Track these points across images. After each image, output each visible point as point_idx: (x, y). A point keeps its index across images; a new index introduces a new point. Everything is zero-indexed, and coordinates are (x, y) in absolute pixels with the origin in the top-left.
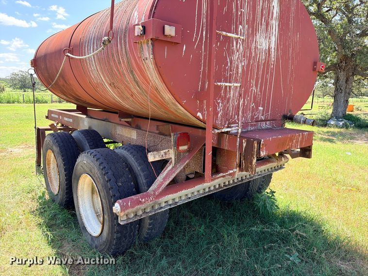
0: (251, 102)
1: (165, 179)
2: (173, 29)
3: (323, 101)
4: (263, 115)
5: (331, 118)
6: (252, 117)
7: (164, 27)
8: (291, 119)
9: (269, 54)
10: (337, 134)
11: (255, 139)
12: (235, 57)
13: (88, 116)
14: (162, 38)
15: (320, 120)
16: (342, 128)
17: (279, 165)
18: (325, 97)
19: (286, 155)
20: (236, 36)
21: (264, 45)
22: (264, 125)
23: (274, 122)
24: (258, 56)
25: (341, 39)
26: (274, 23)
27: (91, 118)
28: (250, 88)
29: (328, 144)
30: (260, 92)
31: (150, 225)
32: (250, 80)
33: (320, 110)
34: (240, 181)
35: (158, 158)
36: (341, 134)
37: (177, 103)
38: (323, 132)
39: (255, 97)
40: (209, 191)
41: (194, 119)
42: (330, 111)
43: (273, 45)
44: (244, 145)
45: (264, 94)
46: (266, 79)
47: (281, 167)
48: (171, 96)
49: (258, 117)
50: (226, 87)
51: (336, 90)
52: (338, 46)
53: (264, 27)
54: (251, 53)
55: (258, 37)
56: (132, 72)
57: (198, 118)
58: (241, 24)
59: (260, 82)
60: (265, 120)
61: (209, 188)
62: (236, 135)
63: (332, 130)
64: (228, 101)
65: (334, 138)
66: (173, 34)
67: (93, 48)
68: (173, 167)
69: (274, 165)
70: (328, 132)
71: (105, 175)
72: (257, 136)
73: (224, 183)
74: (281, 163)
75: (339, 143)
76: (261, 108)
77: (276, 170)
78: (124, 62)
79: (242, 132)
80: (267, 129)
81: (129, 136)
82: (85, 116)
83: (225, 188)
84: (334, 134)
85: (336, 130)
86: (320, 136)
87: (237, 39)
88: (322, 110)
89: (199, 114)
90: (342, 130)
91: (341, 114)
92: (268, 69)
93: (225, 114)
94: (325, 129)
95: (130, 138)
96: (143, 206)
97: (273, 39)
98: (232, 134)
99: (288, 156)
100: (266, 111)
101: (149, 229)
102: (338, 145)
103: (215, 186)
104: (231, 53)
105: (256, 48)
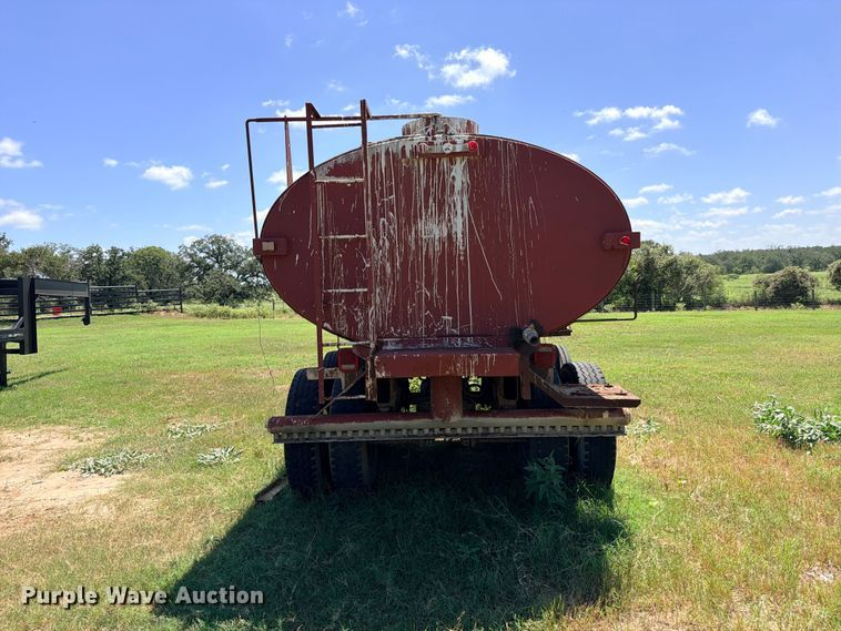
0: (420, 308)
2: (271, 244)
4: (455, 328)
6: (430, 331)
7: (261, 245)
9: (451, 243)
12: (377, 256)
17: (591, 425)
21: (436, 232)
22: (459, 343)
23: (485, 338)
24: (424, 250)
26: (459, 199)
28: (414, 290)
30: (439, 294)
32: (413, 281)
39: (429, 303)
43: (459, 229)
45: (452, 298)
46: (452, 279)
49: (443, 331)
53: (433, 209)
54: (407, 247)
55: (421, 225)
59: (436, 280)
60: (463, 336)
66: (272, 248)
76: (447, 318)
80: (468, 348)
89: (327, 325)
92: (452, 262)
96: (292, 428)
97: (459, 220)
100: (461, 321)
104: (367, 253)
105: (418, 239)
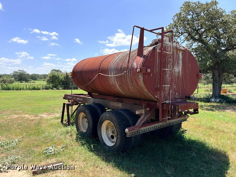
1: (141, 121)
2: (150, 70)
3: (208, 87)
4: (178, 96)
5: (212, 97)
6: (174, 97)
7: (147, 70)
8: (189, 98)
9: (179, 73)
10: (215, 106)
11: (176, 105)
12: (167, 76)
13: (92, 97)
14: (146, 73)
15: (205, 98)
16: (218, 103)
17: (185, 119)
18: (209, 84)
19: (188, 114)
20: (168, 69)
21: (177, 70)
22: (178, 100)
23: (182, 99)
24: (175, 74)
25: (214, 53)
26: (181, 62)
27: (94, 98)
29: (211, 112)
30: (176, 88)
31: (134, 141)
32: (173, 83)
33: (206, 93)
34: (168, 125)
35: (139, 113)
36: (218, 106)
37: (149, 93)
38: (207, 105)
39: (174, 90)
40: (157, 128)
41: (154, 98)
42: (211, 93)
43: (180, 70)
44: (173, 107)
45: (178, 89)
46: (178, 83)
47: (185, 120)
48: (147, 90)
49: (176, 97)
50: (164, 87)
51: (214, 81)
52: (212, 57)
53: (177, 64)
54: (172, 74)
55: (175, 68)
56: (132, 82)
57: (155, 98)
58: (169, 64)
59: (176, 84)
60: (179, 98)
61: (157, 127)
62: (169, 104)
63: (213, 104)
64: (165, 91)
65: (213, 109)
66: (150, 71)
67: (114, 73)
68: (144, 117)
69: (182, 118)
70: (210, 106)
71: (118, 119)
72: (177, 104)
73: (162, 125)
74: (186, 118)
75: (217, 111)
76: (177, 94)
77: (184, 121)
78: (129, 79)
79: (171, 103)
80: (180, 102)
81: (117, 106)
82: (91, 97)
83: (163, 127)
84: (213, 106)
85: (215, 104)
86: (206, 107)
87: (168, 70)
88: (207, 93)
89: (156, 96)
90: (218, 104)
91: (217, 95)
92: (179, 79)
93: (164, 96)
94: (209, 104)
95: (118, 107)
96: (135, 131)
97: (180, 67)
98: (167, 104)
99: (189, 115)
100: (179, 95)
101: (134, 143)
102: (217, 113)
103: (159, 126)
104: (166, 74)
105: (174, 72)
